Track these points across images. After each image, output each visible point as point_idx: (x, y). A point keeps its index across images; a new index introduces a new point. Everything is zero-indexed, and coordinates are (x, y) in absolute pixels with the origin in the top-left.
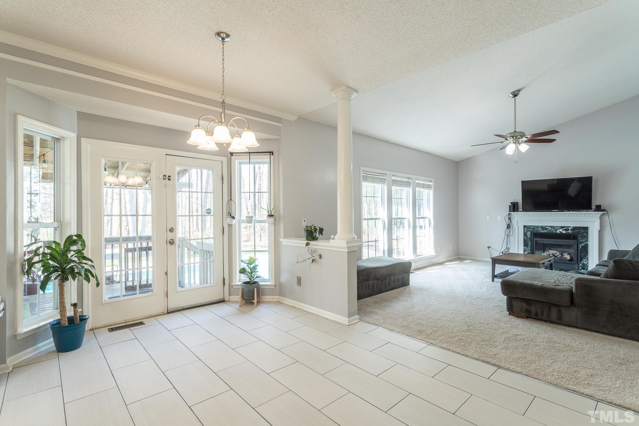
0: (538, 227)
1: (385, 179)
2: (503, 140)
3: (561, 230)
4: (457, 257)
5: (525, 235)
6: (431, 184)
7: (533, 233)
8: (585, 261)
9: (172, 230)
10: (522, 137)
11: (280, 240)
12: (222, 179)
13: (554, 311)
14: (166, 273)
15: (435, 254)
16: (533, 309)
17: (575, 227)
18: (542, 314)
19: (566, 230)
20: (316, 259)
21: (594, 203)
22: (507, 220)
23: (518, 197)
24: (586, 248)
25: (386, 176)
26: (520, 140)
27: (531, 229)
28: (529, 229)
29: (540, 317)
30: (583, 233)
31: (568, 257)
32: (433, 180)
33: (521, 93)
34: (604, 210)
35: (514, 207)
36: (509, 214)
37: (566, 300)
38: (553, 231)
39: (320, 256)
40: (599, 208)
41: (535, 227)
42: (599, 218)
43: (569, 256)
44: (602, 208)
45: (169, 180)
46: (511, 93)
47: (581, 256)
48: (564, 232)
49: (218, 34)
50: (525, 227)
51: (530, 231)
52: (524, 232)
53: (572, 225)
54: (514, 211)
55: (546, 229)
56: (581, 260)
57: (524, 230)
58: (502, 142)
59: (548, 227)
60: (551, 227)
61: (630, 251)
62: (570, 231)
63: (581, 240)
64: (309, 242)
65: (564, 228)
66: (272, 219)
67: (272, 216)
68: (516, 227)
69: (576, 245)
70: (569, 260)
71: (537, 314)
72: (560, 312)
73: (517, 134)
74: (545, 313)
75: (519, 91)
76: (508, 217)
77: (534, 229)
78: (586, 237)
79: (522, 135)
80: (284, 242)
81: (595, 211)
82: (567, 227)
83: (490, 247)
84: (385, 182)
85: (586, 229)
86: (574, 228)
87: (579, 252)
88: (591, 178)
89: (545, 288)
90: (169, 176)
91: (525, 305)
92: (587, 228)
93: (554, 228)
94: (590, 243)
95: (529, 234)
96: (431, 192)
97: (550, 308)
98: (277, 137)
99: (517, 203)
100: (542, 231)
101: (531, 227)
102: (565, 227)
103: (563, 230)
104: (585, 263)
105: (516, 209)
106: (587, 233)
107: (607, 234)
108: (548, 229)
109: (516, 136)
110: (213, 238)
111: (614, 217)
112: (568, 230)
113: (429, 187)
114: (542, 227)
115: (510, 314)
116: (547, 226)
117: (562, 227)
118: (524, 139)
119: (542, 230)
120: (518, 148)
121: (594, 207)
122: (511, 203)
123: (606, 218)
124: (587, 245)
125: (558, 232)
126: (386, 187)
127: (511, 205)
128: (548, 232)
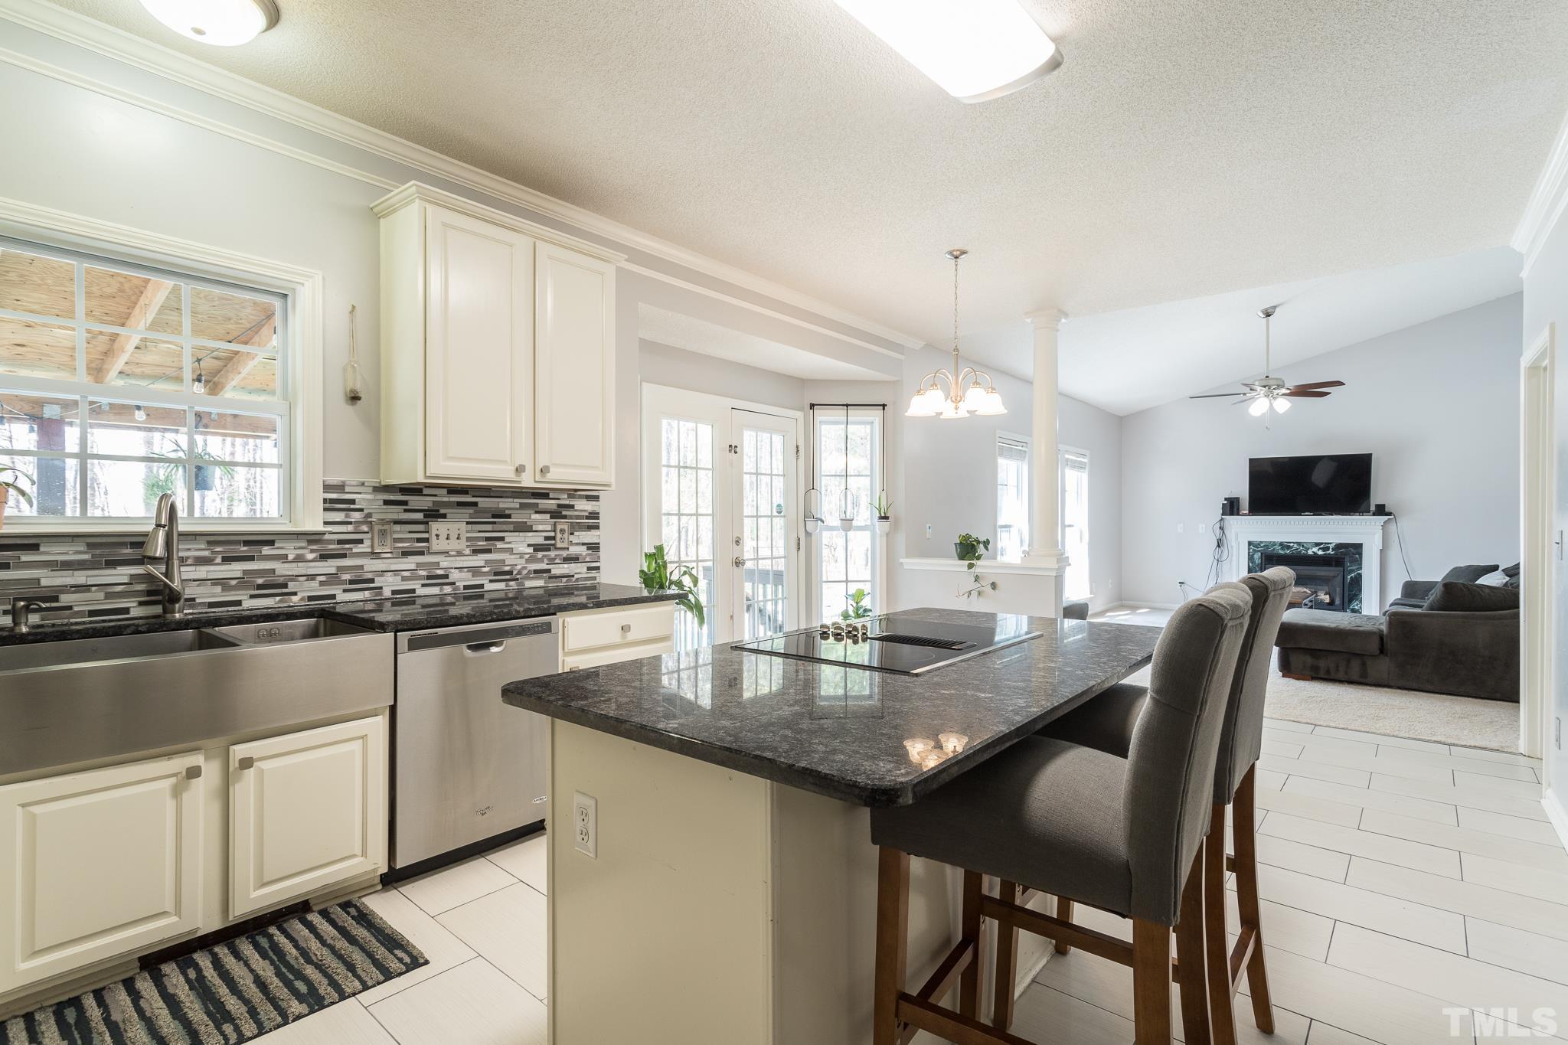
0: (1274, 544)
1: (1025, 452)
2: (1247, 390)
3: (1315, 549)
4: (1120, 603)
5: (1251, 558)
6: (1085, 460)
7: (1265, 556)
8: (1357, 605)
9: (738, 542)
10: (1279, 387)
11: (901, 560)
12: (798, 451)
13: (1355, 665)
14: (732, 617)
15: (1092, 596)
16: (1322, 664)
17: (1340, 544)
18: (1337, 670)
19: (1324, 549)
20: (983, 592)
21: (1376, 499)
22: (1218, 531)
23: (1241, 489)
24: (1357, 582)
25: (1026, 447)
26: (1275, 392)
27: (1262, 547)
28: (1257, 548)
29: (1332, 676)
30: (1353, 554)
31: (1327, 599)
32: (1087, 452)
33: (1277, 309)
34: (1389, 514)
35: (1231, 507)
36: (1222, 519)
37: (1374, 646)
38: (1301, 551)
39: (994, 586)
40: (1381, 510)
41: (1268, 545)
42: (1381, 528)
43: (1328, 596)
44: (1387, 510)
45: (736, 452)
46: (1262, 312)
47: (1349, 595)
48: (1321, 553)
49: (951, 253)
50: (1250, 543)
51: (1259, 551)
52: (1249, 553)
53: (1334, 539)
54: (1232, 514)
55: (1289, 547)
56: (1350, 601)
57: (1249, 549)
58: (1244, 394)
59: (1292, 544)
60: (1299, 544)
61: (1437, 582)
62: (1331, 552)
63: (1351, 566)
64: (972, 562)
65: (1322, 546)
66: (886, 525)
67: (886, 518)
68: (1234, 544)
69: (1340, 578)
70: (1329, 604)
71: (1328, 672)
72: (1364, 664)
73: (1271, 382)
74: (1342, 669)
75: (1275, 307)
76: (1218, 525)
77: (1268, 548)
78: (1358, 562)
79: (1280, 383)
80: (910, 563)
81: (1374, 514)
82: (1326, 543)
83: (1183, 583)
84: (1025, 457)
85: (1358, 547)
86: (1339, 546)
87: (1346, 589)
88: (1370, 455)
89: (1342, 630)
90: (736, 447)
91: (1309, 660)
92: (1360, 546)
93: (1303, 546)
94: (1364, 572)
95: (1257, 556)
96: (1084, 477)
97: (1349, 661)
98: (895, 379)
99: (1238, 499)
100: (1282, 552)
101: (1262, 545)
102: (1322, 544)
103: (1320, 549)
104: (1356, 607)
105: (1235, 509)
106: (1360, 554)
107: (1394, 554)
108: (1292, 547)
109: (1270, 385)
110: (785, 557)
111: (1405, 525)
112: (1328, 548)
113: (1080, 466)
114: (1281, 544)
115: (1283, 676)
116: (1290, 543)
117: (1317, 544)
118: (1284, 391)
119: (1282, 549)
120: (1271, 404)
121: (1373, 508)
122: (1226, 499)
123: (1392, 527)
124: (1360, 575)
125: (1310, 552)
126: (1025, 468)
127: (1226, 502)
128: (1293, 553)
